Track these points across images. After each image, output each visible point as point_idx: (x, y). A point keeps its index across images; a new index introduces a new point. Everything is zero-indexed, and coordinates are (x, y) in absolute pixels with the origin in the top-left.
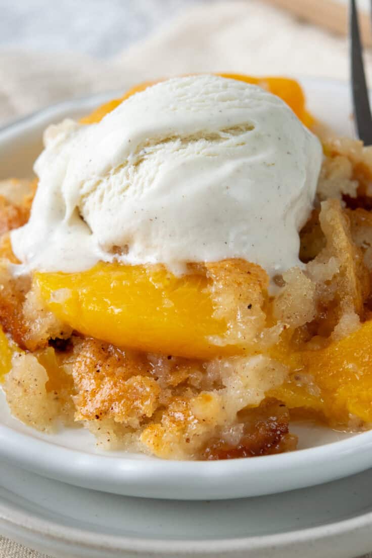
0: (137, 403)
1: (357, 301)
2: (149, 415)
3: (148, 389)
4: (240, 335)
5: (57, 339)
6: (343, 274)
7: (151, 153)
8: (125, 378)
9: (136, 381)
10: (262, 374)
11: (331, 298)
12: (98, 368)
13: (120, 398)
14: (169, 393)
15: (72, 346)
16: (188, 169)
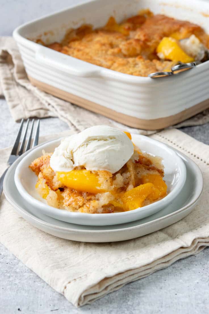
0: (78, 202)
1: (134, 183)
2: (81, 205)
3: (81, 199)
4: (104, 187)
5: (61, 188)
6: (131, 177)
7: (90, 143)
8: (76, 197)
9: (79, 198)
10: (108, 197)
11: (128, 182)
12: (70, 194)
13: (74, 201)
14: (86, 201)
15: (64, 190)
16: (99, 147)
